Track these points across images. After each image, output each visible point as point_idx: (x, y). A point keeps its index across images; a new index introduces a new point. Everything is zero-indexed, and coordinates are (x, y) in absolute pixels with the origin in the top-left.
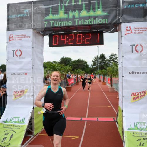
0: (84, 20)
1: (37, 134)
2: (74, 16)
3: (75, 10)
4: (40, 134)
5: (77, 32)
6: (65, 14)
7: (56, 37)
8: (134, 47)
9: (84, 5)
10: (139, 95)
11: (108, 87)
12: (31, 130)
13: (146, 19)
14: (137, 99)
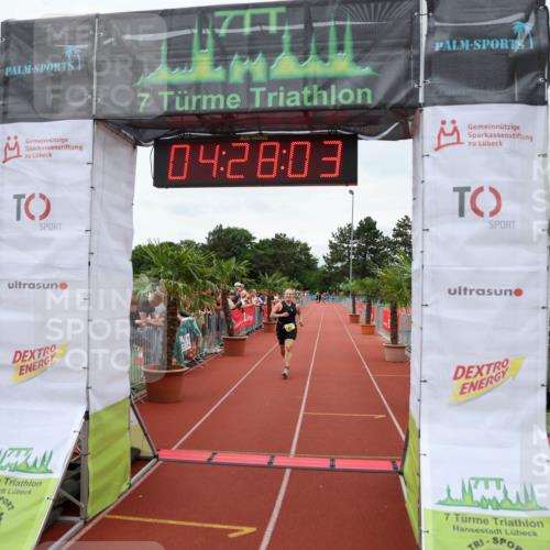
0: (286, 92)
1: (97, 515)
2: (248, 76)
3: (252, 54)
4: (109, 514)
5: (261, 134)
6: (216, 66)
8: (468, 196)
9: (286, 38)
10: (481, 374)
11: (382, 342)
12: (75, 500)
13: (516, 92)
14: (474, 390)
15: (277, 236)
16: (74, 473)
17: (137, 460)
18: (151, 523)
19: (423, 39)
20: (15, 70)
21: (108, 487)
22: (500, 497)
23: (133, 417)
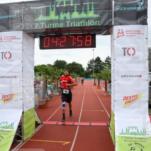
1: (26, 140)
2: (65, 18)
3: (66, 12)
4: (30, 139)
5: (69, 34)
6: (56, 15)
7: (47, 40)
8: (126, 50)
9: (75, 7)
10: (131, 99)
11: (103, 91)
12: (20, 136)
13: (139, 22)
14: (129, 103)
15: (73, 62)
16: (20, 128)
17: (37, 124)
19: (113, 7)
21: (29, 132)
22: (136, 132)
23: (36, 113)
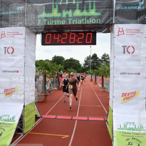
0: (77, 20)
1: (27, 132)
3: (68, 10)
4: (30, 132)
5: (70, 31)
6: (59, 13)
7: (49, 36)
8: (126, 48)
9: (78, 5)
10: (129, 95)
11: (99, 87)
12: (21, 129)
13: (138, 21)
14: (127, 99)
15: (71, 58)
16: (20, 121)
17: (37, 118)
18: (41, 134)
19: (114, 6)
20: (4, 13)
22: (134, 127)
